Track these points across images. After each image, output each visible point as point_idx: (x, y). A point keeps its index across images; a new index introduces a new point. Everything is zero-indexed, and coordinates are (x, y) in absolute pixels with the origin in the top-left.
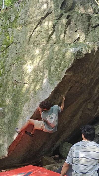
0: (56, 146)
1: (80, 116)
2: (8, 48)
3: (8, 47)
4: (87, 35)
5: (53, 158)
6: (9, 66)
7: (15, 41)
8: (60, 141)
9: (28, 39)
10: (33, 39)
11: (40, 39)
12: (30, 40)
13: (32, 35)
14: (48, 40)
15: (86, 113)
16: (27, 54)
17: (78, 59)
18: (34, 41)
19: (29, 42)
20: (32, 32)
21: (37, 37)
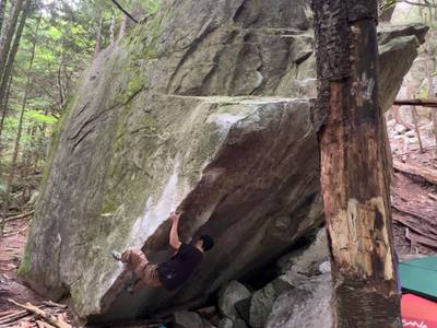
1: (260, 239)
2: (135, 97)
3: (134, 95)
4: (280, 78)
6: (131, 133)
7: (146, 85)
8: (220, 280)
9: (167, 83)
10: (174, 84)
11: (186, 83)
12: (169, 85)
13: (174, 74)
14: (202, 87)
15: (274, 234)
16: (160, 113)
17: (231, 143)
18: (176, 88)
19: (167, 89)
20: (175, 69)
21: (182, 80)
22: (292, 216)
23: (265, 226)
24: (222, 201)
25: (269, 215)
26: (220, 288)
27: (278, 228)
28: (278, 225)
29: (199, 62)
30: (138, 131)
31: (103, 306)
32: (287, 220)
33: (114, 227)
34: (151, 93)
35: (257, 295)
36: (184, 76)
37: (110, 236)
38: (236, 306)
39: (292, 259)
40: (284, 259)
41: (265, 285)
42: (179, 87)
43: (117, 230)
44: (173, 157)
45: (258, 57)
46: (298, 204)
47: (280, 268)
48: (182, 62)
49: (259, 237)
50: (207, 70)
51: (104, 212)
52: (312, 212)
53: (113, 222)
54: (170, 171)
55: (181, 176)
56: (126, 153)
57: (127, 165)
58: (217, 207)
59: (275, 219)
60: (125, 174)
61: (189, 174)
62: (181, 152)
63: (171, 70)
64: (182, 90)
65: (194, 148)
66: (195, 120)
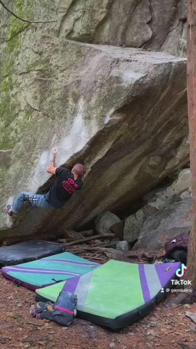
0: (92, 215)
1: (135, 175)
2: (20, 35)
3: (20, 32)
5: (82, 234)
6: (20, 74)
11: (79, 28)
12: (61, 28)
14: (94, 34)
15: (146, 171)
16: (53, 57)
17: (133, 95)
18: (68, 32)
19: (58, 32)
20: (66, 10)
21: (74, 24)
22: (162, 156)
23: (141, 164)
24: (117, 140)
25: (144, 155)
27: (150, 166)
28: (150, 164)
29: (91, 7)
32: (158, 159)
35: (129, 219)
36: (77, 20)
37: (12, 168)
38: (111, 228)
41: (136, 211)
43: (18, 163)
45: (148, 10)
46: (169, 146)
49: (135, 172)
50: (100, 17)
52: (179, 153)
53: (13, 157)
55: (88, 118)
56: (16, 93)
57: (19, 105)
58: (112, 144)
59: (149, 157)
60: (17, 115)
61: (96, 117)
62: (84, 98)
63: (62, 10)
64: (75, 35)
65: (100, 96)
66: (96, 71)
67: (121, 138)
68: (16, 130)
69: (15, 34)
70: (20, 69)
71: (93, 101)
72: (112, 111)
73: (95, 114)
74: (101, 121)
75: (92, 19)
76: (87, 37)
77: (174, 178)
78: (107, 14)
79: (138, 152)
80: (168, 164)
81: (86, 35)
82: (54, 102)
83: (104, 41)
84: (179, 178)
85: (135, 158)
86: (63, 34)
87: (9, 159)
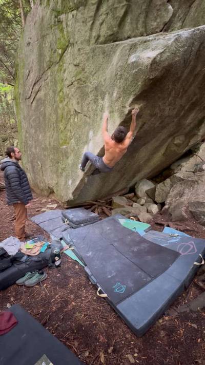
0: (133, 182)
1: (163, 153)
2: (64, 54)
3: (64, 52)
4: (190, 6)
6: (68, 87)
7: (71, 41)
8: (137, 179)
9: (88, 34)
10: (94, 34)
11: (104, 31)
12: (90, 36)
13: (93, 24)
14: (118, 32)
15: (172, 149)
16: (86, 65)
17: (151, 78)
18: (96, 38)
19: (89, 41)
20: (93, 18)
21: (100, 29)
22: (186, 135)
23: (166, 144)
24: (141, 128)
25: (169, 136)
26: (136, 184)
27: (176, 145)
28: (175, 142)
29: (113, 5)
30: (72, 84)
31: (74, 196)
32: (182, 138)
33: (70, 154)
34: (76, 47)
35: (160, 186)
36: (102, 24)
37: (70, 159)
38: (147, 192)
39: (182, 164)
40: (176, 164)
41: (165, 179)
42: (99, 36)
43: (72, 155)
44: (103, 99)
46: (192, 125)
47: (174, 170)
48: (98, 9)
49: (162, 151)
50: (121, 13)
51: (62, 145)
52: (201, 131)
53: (69, 151)
54: (102, 110)
55: (111, 112)
56: (67, 103)
57: (70, 111)
58: (138, 132)
59: (174, 138)
60: (70, 119)
61: (118, 110)
62: (109, 94)
63: (89, 19)
64: (101, 39)
65: (120, 88)
66: (117, 64)
67: (145, 125)
68: (71, 130)
69: (62, 56)
70: (67, 83)
71: (115, 95)
72: (131, 100)
73: (117, 106)
74: (122, 112)
75: (114, 18)
76: (112, 37)
77: (196, 150)
78: (127, 7)
79: (163, 135)
80: (191, 141)
81: (111, 35)
82: (90, 103)
83: (126, 36)
84: (200, 150)
85: (161, 140)
86: (93, 41)
87: (67, 152)
